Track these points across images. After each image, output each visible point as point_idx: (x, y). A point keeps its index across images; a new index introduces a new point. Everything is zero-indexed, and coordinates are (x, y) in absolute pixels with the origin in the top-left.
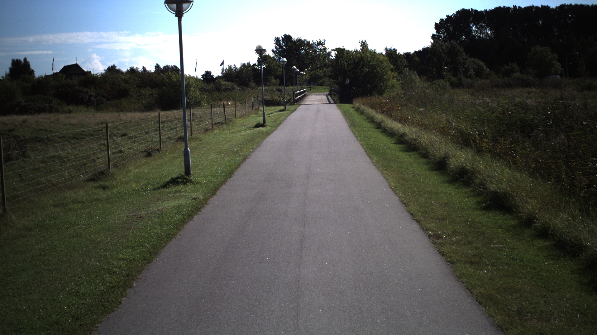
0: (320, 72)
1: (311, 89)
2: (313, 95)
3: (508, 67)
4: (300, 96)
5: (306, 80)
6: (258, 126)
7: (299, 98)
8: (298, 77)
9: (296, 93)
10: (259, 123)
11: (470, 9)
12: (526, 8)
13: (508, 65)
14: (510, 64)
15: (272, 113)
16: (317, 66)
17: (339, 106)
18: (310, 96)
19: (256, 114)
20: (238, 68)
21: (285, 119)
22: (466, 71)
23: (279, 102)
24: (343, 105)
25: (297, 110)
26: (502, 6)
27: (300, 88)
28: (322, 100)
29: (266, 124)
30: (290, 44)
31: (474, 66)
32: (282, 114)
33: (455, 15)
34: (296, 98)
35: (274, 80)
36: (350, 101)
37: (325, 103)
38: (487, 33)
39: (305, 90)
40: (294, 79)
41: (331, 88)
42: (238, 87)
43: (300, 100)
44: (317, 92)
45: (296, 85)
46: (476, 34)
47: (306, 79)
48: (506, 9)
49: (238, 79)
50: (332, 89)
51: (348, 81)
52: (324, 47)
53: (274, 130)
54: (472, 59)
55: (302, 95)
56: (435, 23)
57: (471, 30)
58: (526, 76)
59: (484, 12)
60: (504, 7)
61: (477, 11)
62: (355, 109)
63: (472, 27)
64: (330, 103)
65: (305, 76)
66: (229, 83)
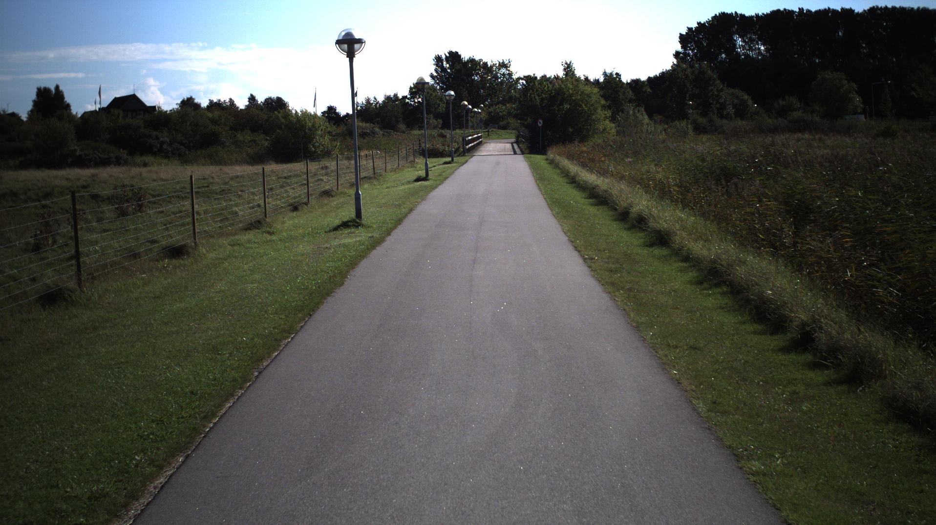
0: (501, 109)
1: (488, 134)
2: (492, 142)
3: (784, 102)
4: (473, 144)
5: (481, 121)
6: (419, 179)
7: (472, 146)
8: (470, 117)
9: (467, 139)
10: (420, 177)
11: (734, 13)
12: (819, 12)
13: (784, 99)
14: (787, 98)
15: (434, 166)
16: (498, 99)
17: (527, 157)
18: (488, 144)
19: (412, 167)
20: (380, 102)
21: (453, 173)
22: (723, 107)
23: (443, 151)
24: (532, 156)
25: (468, 162)
26: (782, 9)
27: (473, 132)
28: (505, 149)
29: (430, 177)
30: (458, 66)
31: (733, 101)
32: (448, 167)
33: (710, 21)
34: (467, 147)
35: (435, 121)
36: (542, 151)
37: (509, 153)
38: (759, 49)
39: (479, 135)
40: (464, 119)
41: (519, 132)
42: (381, 130)
43: (473, 149)
44: (498, 138)
45: (467, 127)
46: (743, 52)
47: (481, 118)
48: (788, 13)
49: (379, 119)
50: (520, 134)
51: (540, 123)
52: (509, 70)
53: (440, 184)
54: (732, 90)
55: (475, 143)
56: (680, 34)
57: (735, 45)
58: (810, 115)
59: (755, 17)
60: (785, 9)
61: (744, 15)
62: (548, 161)
63: (735, 41)
64: (515, 153)
65: (481, 114)
66: (368, 125)
